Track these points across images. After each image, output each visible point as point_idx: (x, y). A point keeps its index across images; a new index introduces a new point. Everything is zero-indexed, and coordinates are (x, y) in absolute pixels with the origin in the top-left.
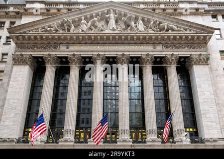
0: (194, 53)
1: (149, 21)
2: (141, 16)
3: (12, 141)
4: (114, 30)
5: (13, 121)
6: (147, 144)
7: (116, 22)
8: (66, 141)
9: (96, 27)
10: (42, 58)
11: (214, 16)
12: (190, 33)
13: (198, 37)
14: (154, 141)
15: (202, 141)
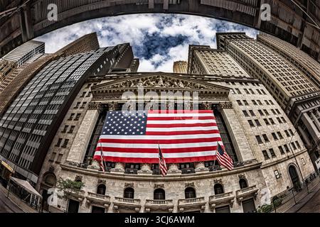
0: (222, 102)
1: (187, 83)
2: (180, 80)
3: (75, 165)
4: (162, 86)
5: (79, 150)
6: (197, 173)
7: (164, 82)
8: (117, 170)
9: (149, 84)
10: (107, 104)
11: (227, 82)
12: (216, 90)
13: (221, 93)
14: (202, 170)
15: (242, 164)
